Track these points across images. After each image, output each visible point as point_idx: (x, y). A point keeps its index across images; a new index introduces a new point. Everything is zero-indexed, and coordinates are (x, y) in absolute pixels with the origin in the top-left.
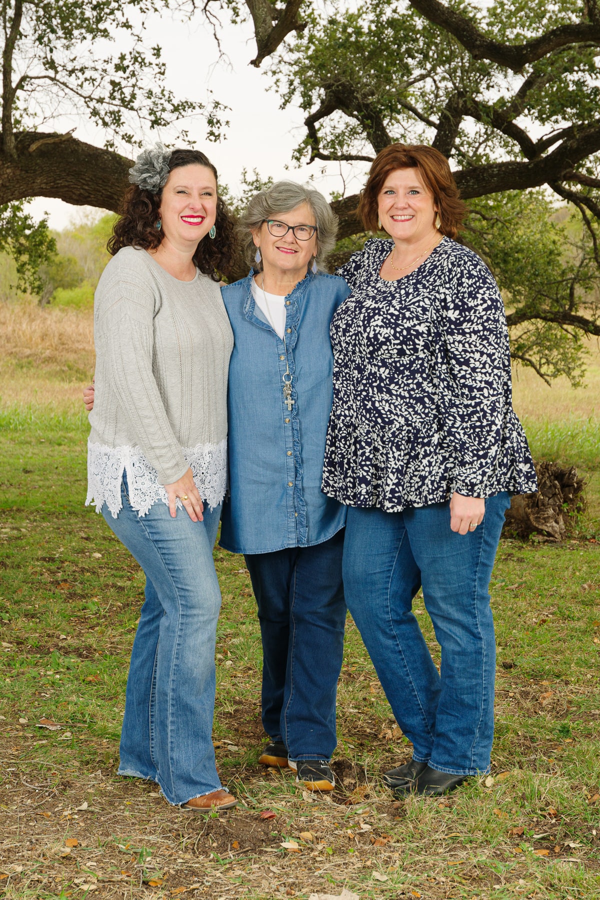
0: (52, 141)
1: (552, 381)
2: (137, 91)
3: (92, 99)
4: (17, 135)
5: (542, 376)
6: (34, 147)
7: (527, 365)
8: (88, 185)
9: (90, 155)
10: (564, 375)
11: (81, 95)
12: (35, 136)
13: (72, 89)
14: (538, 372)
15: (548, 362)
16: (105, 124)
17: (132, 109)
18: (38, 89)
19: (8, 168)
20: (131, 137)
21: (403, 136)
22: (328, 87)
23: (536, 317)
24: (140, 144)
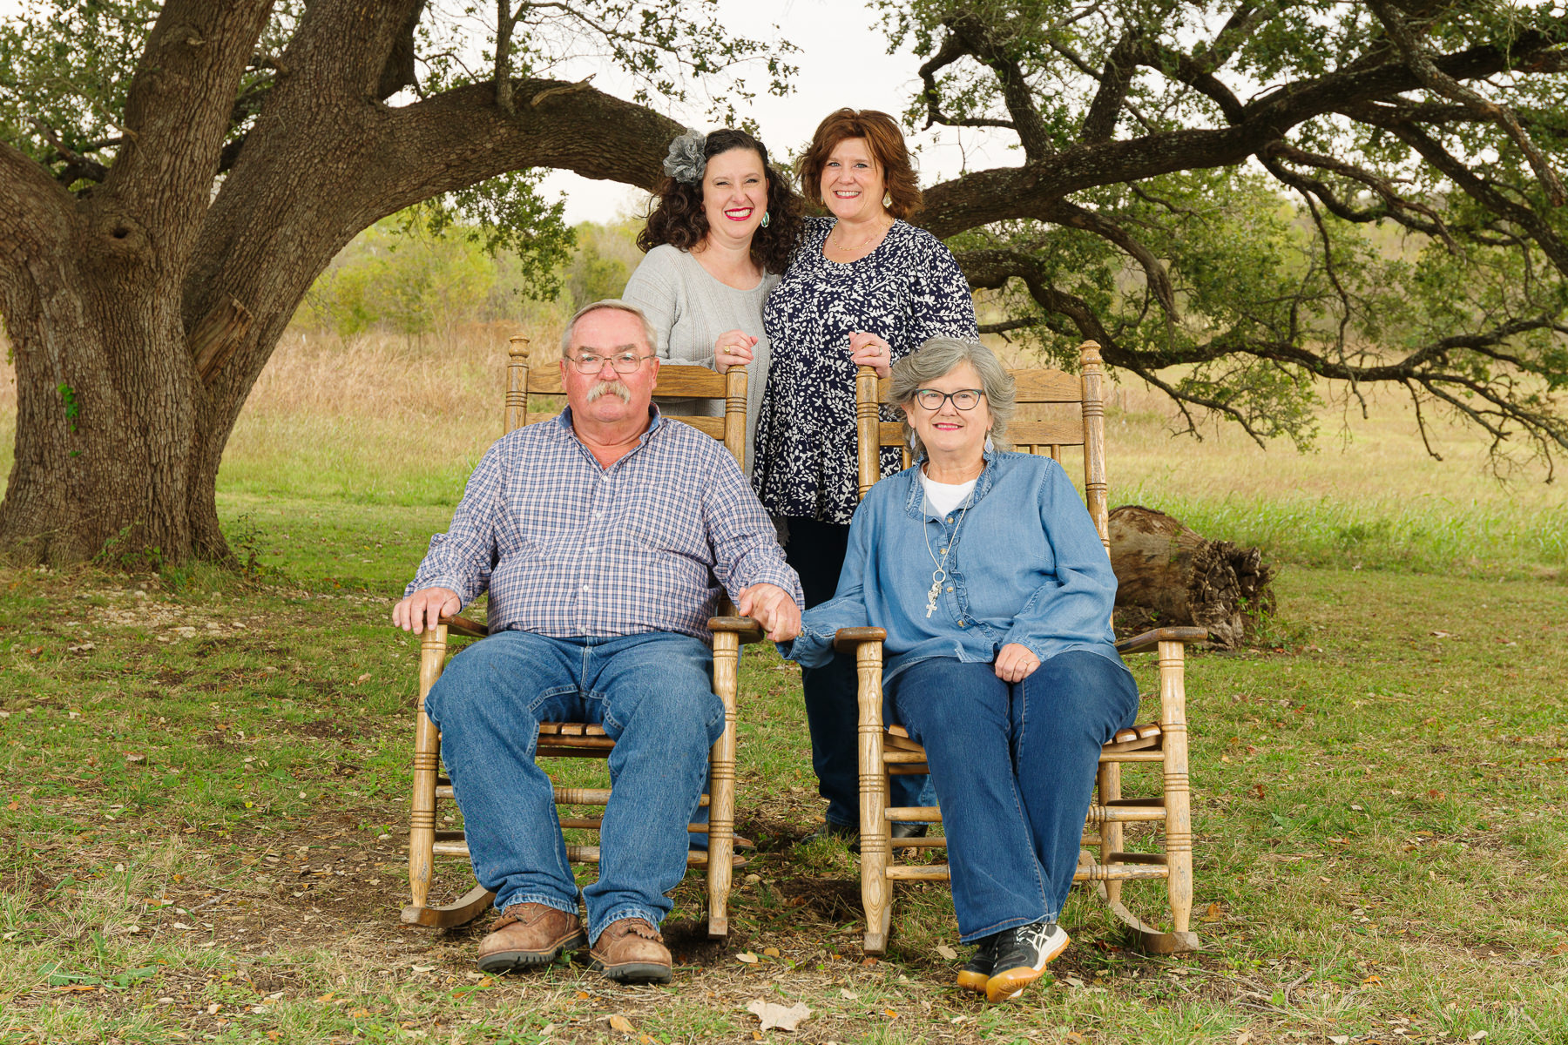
0: (563, 91)
1: (1267, 440)
2: (677, 24)
3: (618, 36)
4: (515, 82)
5: (1252, 434)
6: (537, 99)
7: (1232, 419)
8: (609, 152)
9: (613, 111)
10: (1286, 433)
11: (601, 30)
12: (541, 85)
13: (589, 22)
14: (1248, 429)
15: (1263, 416)
16: (634, 68)
17: (670, 49)
18: (545, 20)
19: (501, 126)
20: (669, 86)
21: (1057, 93)
22: (948, 23)
23: (1240, 349)
24: (682, 95)
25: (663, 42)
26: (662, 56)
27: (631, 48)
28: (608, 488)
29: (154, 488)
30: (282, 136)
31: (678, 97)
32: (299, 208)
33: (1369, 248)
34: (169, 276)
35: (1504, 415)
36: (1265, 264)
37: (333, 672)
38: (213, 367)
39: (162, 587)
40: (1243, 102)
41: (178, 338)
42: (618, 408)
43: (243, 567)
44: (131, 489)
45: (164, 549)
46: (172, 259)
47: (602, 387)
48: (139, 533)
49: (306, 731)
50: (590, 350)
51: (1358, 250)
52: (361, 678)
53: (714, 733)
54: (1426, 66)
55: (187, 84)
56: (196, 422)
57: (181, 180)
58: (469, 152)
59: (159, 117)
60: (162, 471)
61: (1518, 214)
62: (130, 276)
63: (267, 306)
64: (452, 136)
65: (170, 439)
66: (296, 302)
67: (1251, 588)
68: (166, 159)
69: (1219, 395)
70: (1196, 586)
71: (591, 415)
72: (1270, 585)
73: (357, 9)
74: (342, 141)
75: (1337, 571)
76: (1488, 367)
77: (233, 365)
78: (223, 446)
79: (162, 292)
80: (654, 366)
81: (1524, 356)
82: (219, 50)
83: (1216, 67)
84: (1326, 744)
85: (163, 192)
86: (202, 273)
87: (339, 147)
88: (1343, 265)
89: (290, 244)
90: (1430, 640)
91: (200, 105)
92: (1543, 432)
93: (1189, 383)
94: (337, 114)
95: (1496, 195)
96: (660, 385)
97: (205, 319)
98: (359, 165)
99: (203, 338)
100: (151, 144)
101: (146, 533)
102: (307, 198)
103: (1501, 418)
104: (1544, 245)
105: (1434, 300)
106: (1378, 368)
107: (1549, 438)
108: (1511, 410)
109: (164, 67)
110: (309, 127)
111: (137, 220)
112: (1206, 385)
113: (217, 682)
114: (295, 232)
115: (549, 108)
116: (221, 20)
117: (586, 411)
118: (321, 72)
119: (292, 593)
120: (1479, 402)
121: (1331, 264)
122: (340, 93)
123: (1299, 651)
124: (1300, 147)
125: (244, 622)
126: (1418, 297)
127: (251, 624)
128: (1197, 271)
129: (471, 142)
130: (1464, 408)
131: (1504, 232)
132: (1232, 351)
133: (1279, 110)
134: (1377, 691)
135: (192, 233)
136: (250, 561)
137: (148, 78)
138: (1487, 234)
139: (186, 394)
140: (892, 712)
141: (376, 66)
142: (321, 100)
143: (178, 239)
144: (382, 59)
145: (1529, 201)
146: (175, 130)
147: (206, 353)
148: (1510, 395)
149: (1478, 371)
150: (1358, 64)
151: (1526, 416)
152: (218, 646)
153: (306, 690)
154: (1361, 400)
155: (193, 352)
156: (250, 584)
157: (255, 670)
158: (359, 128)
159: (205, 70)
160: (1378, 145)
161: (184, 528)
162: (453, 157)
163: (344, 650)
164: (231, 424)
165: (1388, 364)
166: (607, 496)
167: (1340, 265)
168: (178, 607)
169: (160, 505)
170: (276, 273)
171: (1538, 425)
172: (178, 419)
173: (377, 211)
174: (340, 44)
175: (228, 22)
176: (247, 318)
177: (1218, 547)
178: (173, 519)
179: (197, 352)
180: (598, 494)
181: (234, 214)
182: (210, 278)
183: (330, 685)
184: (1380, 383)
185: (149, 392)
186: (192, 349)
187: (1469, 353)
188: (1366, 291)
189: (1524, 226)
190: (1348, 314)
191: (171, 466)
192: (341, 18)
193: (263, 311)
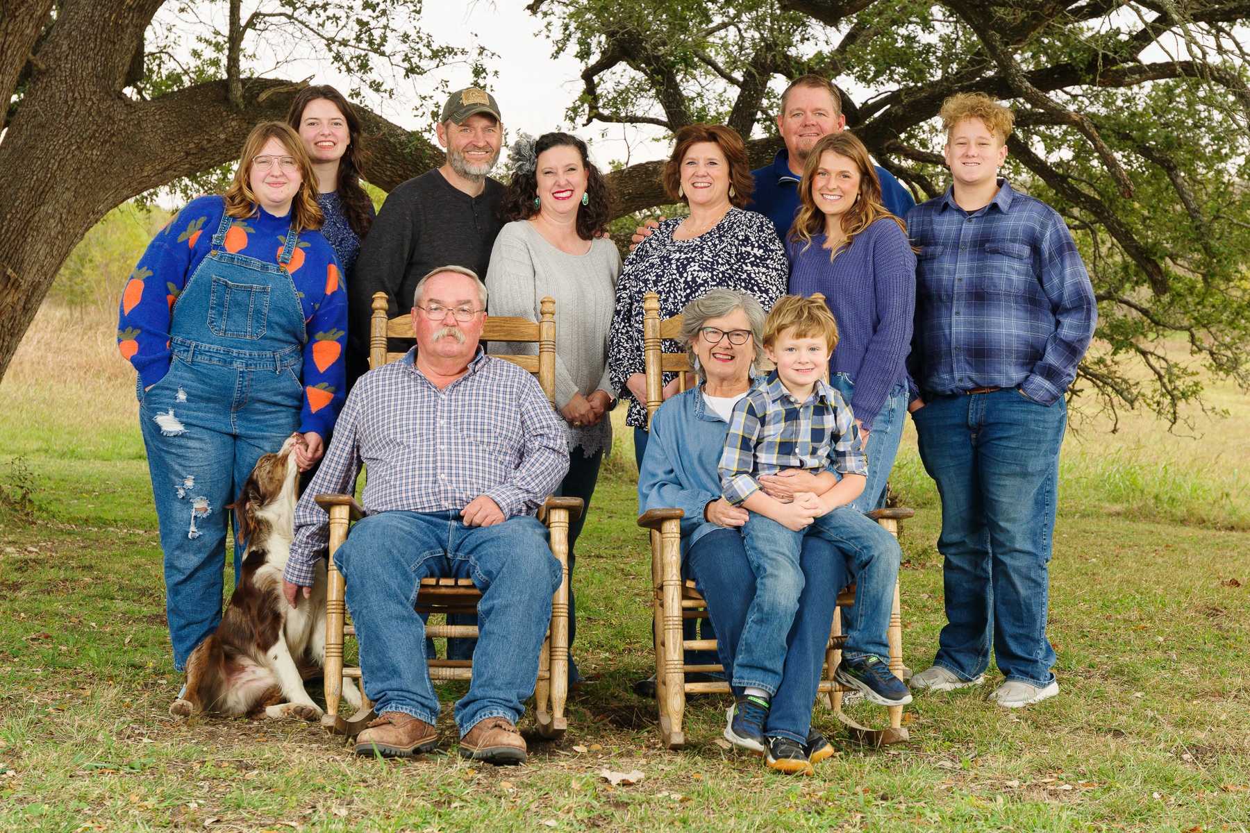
0: (284, 89)
2: (388, 33)
3: (334, 42)
4: (244, 82)
6: (263, 97)
11: (321, 36)
12: (265, 83)
13: (310, 29)
16: (349, 70)
17: (383, 54)
18: (271, 28)
19: (233, 120)
20: (379, 85)
22: (609, 35)
24: (391, 93)
25: (377, 48)
26: (374, 59)
27: (347, 52)
28: (446, 403)
30: (43, 126)
31: (387, 95)
32: (59, 189)
40: (858, 105)
42: (455, 348)
43: (17, 503)
47: (444, 331)
50: (437, 301)
54: (1022, 82)
58: (205, 142)
61: (1089, 203)
63: (32, 275)
64: (191, 127)
66: (56, 272)
71: (434, 351)
73: (107, 15)
74: (95, 131)
80: (482, 318)
83: (836, 76)
87: (93, 136)
89: (51, 221)
92: (1110, 389)
94: (92, 106)
95: (1072, 188)
98: (110, 152)
102: (65, 181)
104: (1110, 230)
107: (1114, 394)
110: (66, 118)
114: (55, 210)
115: (273, 104)
116: (4, 26)
117: (431, 347)
118: (76, 70)
119: (61, 526)
122: (93, 89)
129: (207, 133)
131: (1076, 219)
133: (896, 114)
136: (24, 498)
141: (123, 65)
142: (76, 95)
145: (1099, 193)
151: (1095, 376)
156: (25, 518)
158: (110, 119)
162: (192, 145)
166: (446, 408)
170: (39, 246)
171: (1105, 383)
173: (125, 193)
174: (92, 45)
175: (10, 28)
176: (19, 285)
180: (440, 407)
189: (1095, 214)
192: (93, 22)
193: (29, 279)
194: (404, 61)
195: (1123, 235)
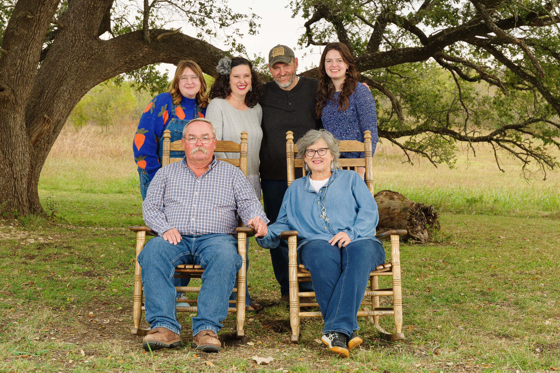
0: (169, 34)
1: (438, 165)
2: (213, 8)
3: (190, 13)
4: (151, 31)
5: (432, 162)
6: (159, 37)
10: (445, 162)
11: (184, 10)
12: (161, 31)
13: (179, 7)
14: (431, 160)
15: (436, 155)
16: (197, 25)
17: (210, 17)
18: (162, 7)
19: (146, 47)
20: (210, 31)
21: (357, 33)
22: (316, 7)
23: (428, 130)
24: (215, 35)
25: (208, 15)
26: (207, 20)
27: (195, 17)
28: (199, 184)
29: (15, 187)
30: (62, 52)
31: (214, 36)
32: (68, 79)
33: (476, 91)
34: (20, 106)
35: (528, 155)
36: (437, 97)
37: (89, 255)
38: (37, 140)
39: (19, 224)
40: (428, 36)
41: (23, 130)
42: (203, 156)
43: (49, 217)
44: (6, 187)
45: (19, 210)
46: (21, 100)
47: (197, 149)
48: (9, 204)
49: (83, 275)
50: (193, 135)
51: (472, 92)
52: (101, 256)
53: (238, 268)
54: (493, 26)
55: (27, 33)
56: (31, 161)
57: (25, 69)
58: (133, 58)
59: (16, 45)
60: (18, 180)
61: (531, 79)
62: (5, 106)
63: (57, 117)
64: (127, 51)
65: (21, 168)
66: (68, 115)
67: (431, 220)
68: (19, 61)
69: (420, 148)
70: (410, 220)
71: (193, 158)
72: (438, 219)
73: (90, 3)
74: (85, 53)
75: (466, 215)
76: (521, 136)
77: (44, 139)
78: (40, 171)
79: (17, 112)
80: (215, 141)
81: (534, 132)
82: (39, 19)
83: (417, 23)
84: (454, 274)
85: (18, 74)
86: (32, 104)
87: (83, 56)
88: (466, 98)
89: (65, 93)
90: (498, 239)
91: (32, 41)
92: (542, 161)
93: (408, 143)
94: (83, 43)
95: (522, 72)
96: (217, 148)
97: (33, 122)
98: (91, 63)
99: (33, 130)
100: (13, 56)
101: (12, 204)
102: (71, 76)
103: (527, 156)
104: (540, 90)
105: (500, 111)
106: (480, 137)
107: (544, 163)
108: (530, 153)
109: (18, 26)
110: (72, 48)
111: (8, 85)
112: (414, 144)
113: (47, 258)
114: (67, 88)
115: (164, 40)
116: (39, 8)
117: (191, 156)
118: (76, 27)
119: (68, 226)
120: (517, 150)
121: (461, 97)
122: (84, 35)
123: (449, 243)
124: (449, 54)
125: (52, 237)
126: (495, 110)
127: (55, 238)
128: (411, 100)
129: (134, 54)
130: (513, 152)
131: (526, 85)
132: (425, 131)
133: (440, 40)
134: (475, 257)
135: (29, 89)
136: (52, 214)
137: (11, 31)
138: (520, 86)
139: (27, 151)
140: (300, 260)
141: (97, 24)
142: (76, 38)
143: (23, 92)
144: (99, 22)
145: (535, 74)
146: (22, 50)
147: (34, 135)
148: (530, 147)
149: (518, 138)
150: (470, 23)
151: (535, 155)
152: (45, 246)
153: (81, 261)
154: (473, 149)
155: (29, 135)
156: (52, 223)
157: (60, 254)
158: (91, 48)
159: (34, 27)
160: (479, 52)
161: (26, 202)
162: (127, 59)
163: (92, 247)
164: (43, 162)
165: (484, 135)
166: (199, 187)
167: (465, 98)
168: (26, 232)
169: (17, 193)
170: (60, 104)
171: (540, 158)
172: (24, 160)
173: (98, 80)
174: (83, 16)
175: (42, 9)
176: (50, 122)
177: (418, 205)
178: (22, 199)
179: (30, 135)
180: (196, 186)
181: (43, 82)
182: (35, 106)
183: (90, 259)
184: (481, 143)
185: (13, 150)
186: (29, 133)
187: (514, 131)
188: (475, 107)
189: (533, 83)
190: (468, 116)
191: (21, 179)
192: (84, 6)
193: (55, 119)
194: (220, 20)
195: (546, 94)
